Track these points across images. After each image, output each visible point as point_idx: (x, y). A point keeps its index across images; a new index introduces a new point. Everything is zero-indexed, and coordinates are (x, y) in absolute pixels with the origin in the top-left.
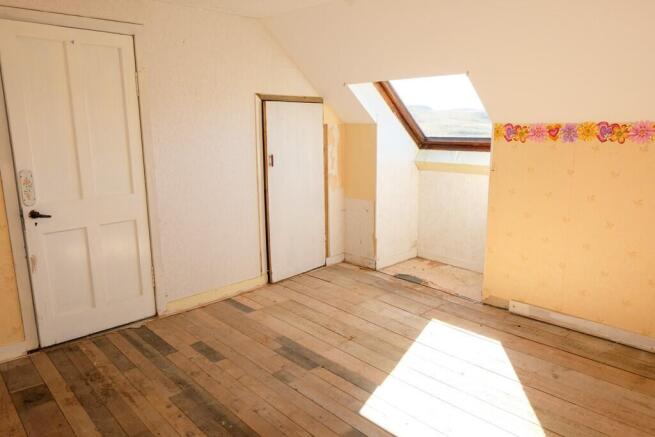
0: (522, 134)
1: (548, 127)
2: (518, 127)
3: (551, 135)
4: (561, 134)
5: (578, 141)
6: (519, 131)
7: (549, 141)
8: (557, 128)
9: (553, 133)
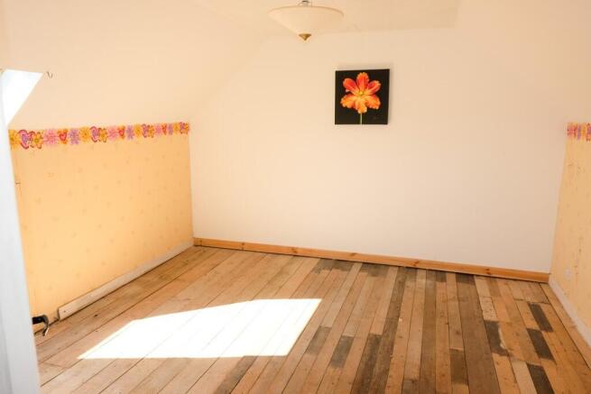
0: (37, 140)
1: (59, 132)
2: (32, 133)
3: (62, 139)
4: (69, 139)
5: (81, 143)
6: (34, 137)
7: (61, 145)
8: (65, 133)
9: (63, 137)
